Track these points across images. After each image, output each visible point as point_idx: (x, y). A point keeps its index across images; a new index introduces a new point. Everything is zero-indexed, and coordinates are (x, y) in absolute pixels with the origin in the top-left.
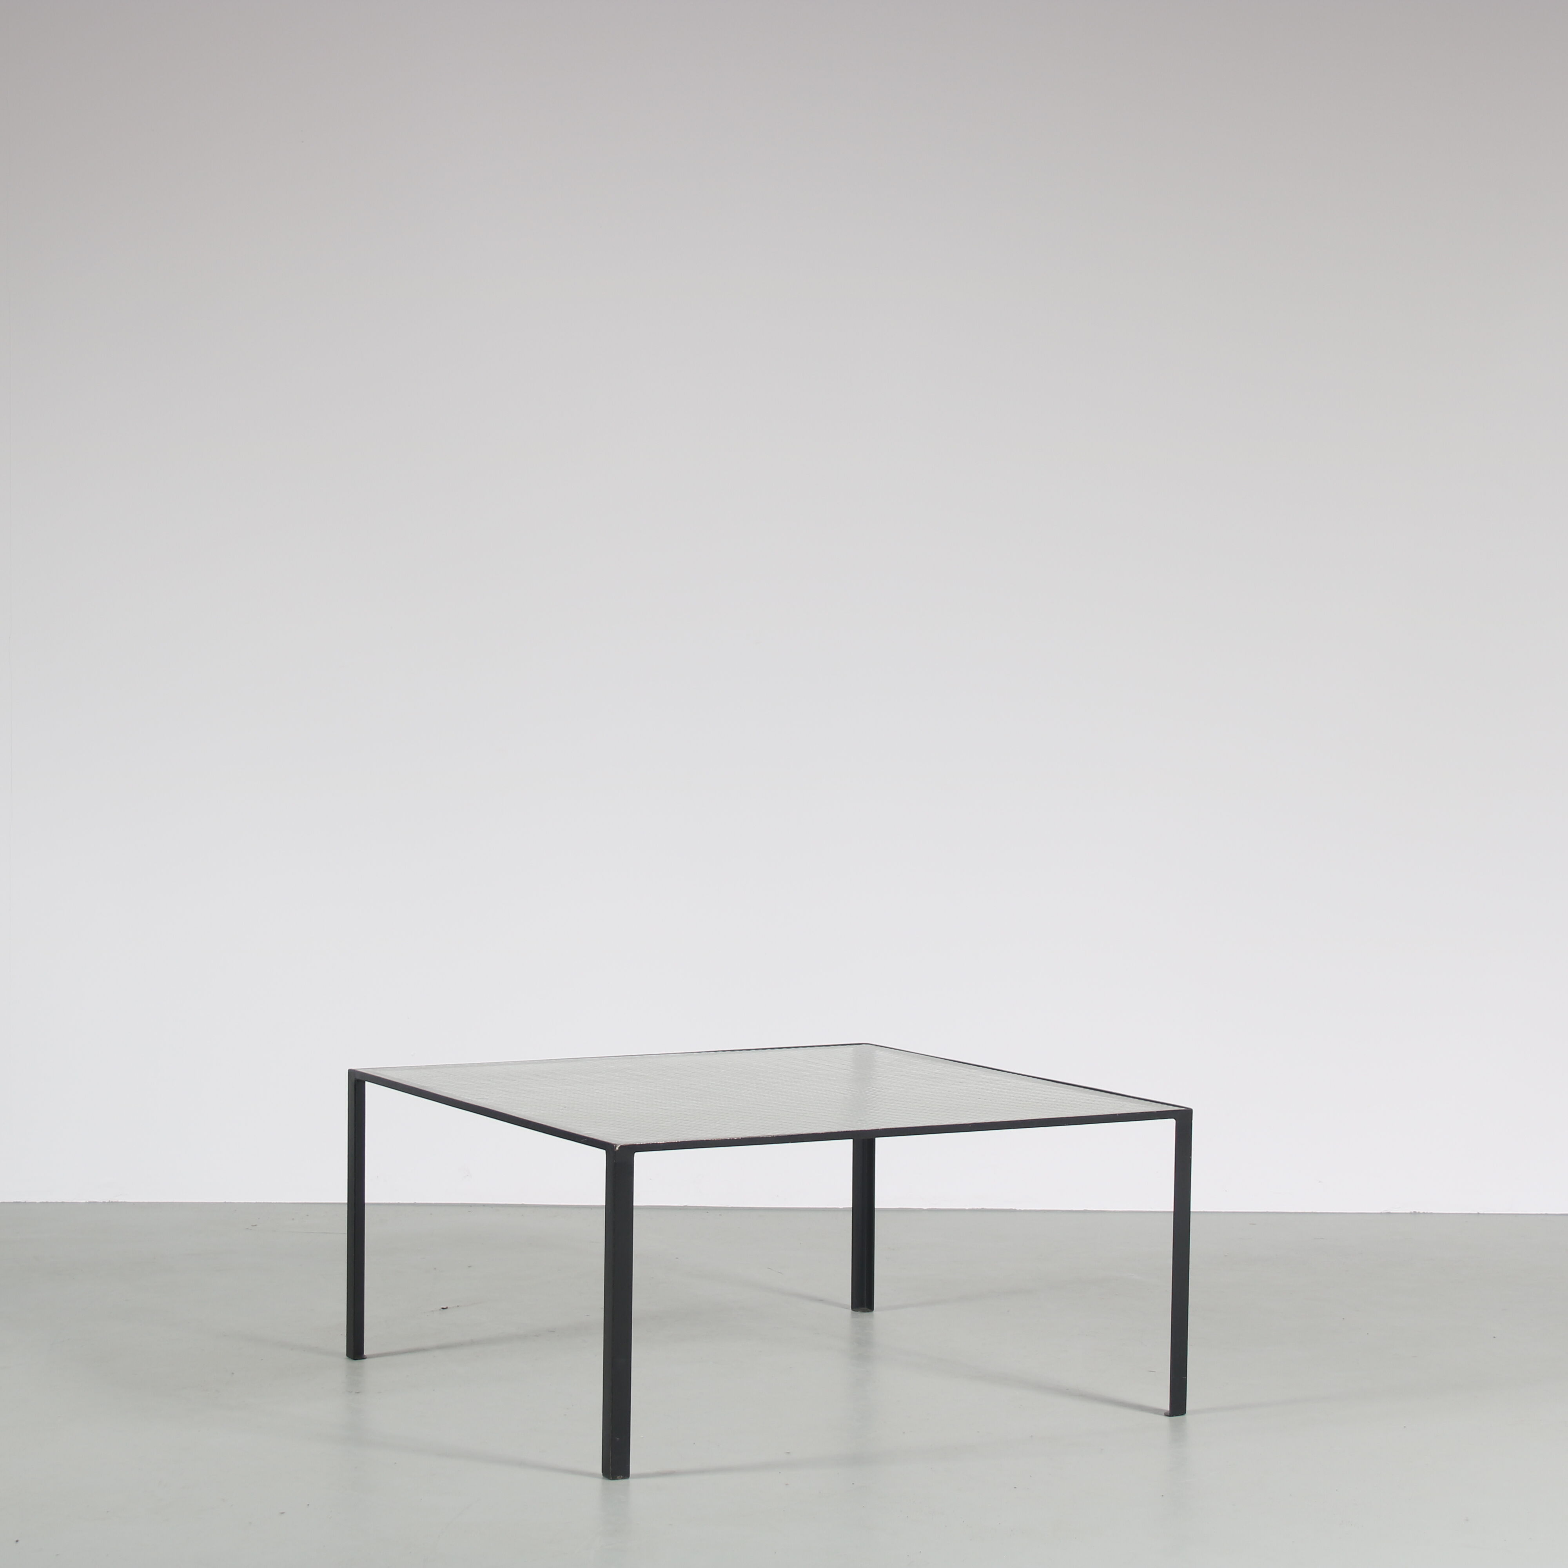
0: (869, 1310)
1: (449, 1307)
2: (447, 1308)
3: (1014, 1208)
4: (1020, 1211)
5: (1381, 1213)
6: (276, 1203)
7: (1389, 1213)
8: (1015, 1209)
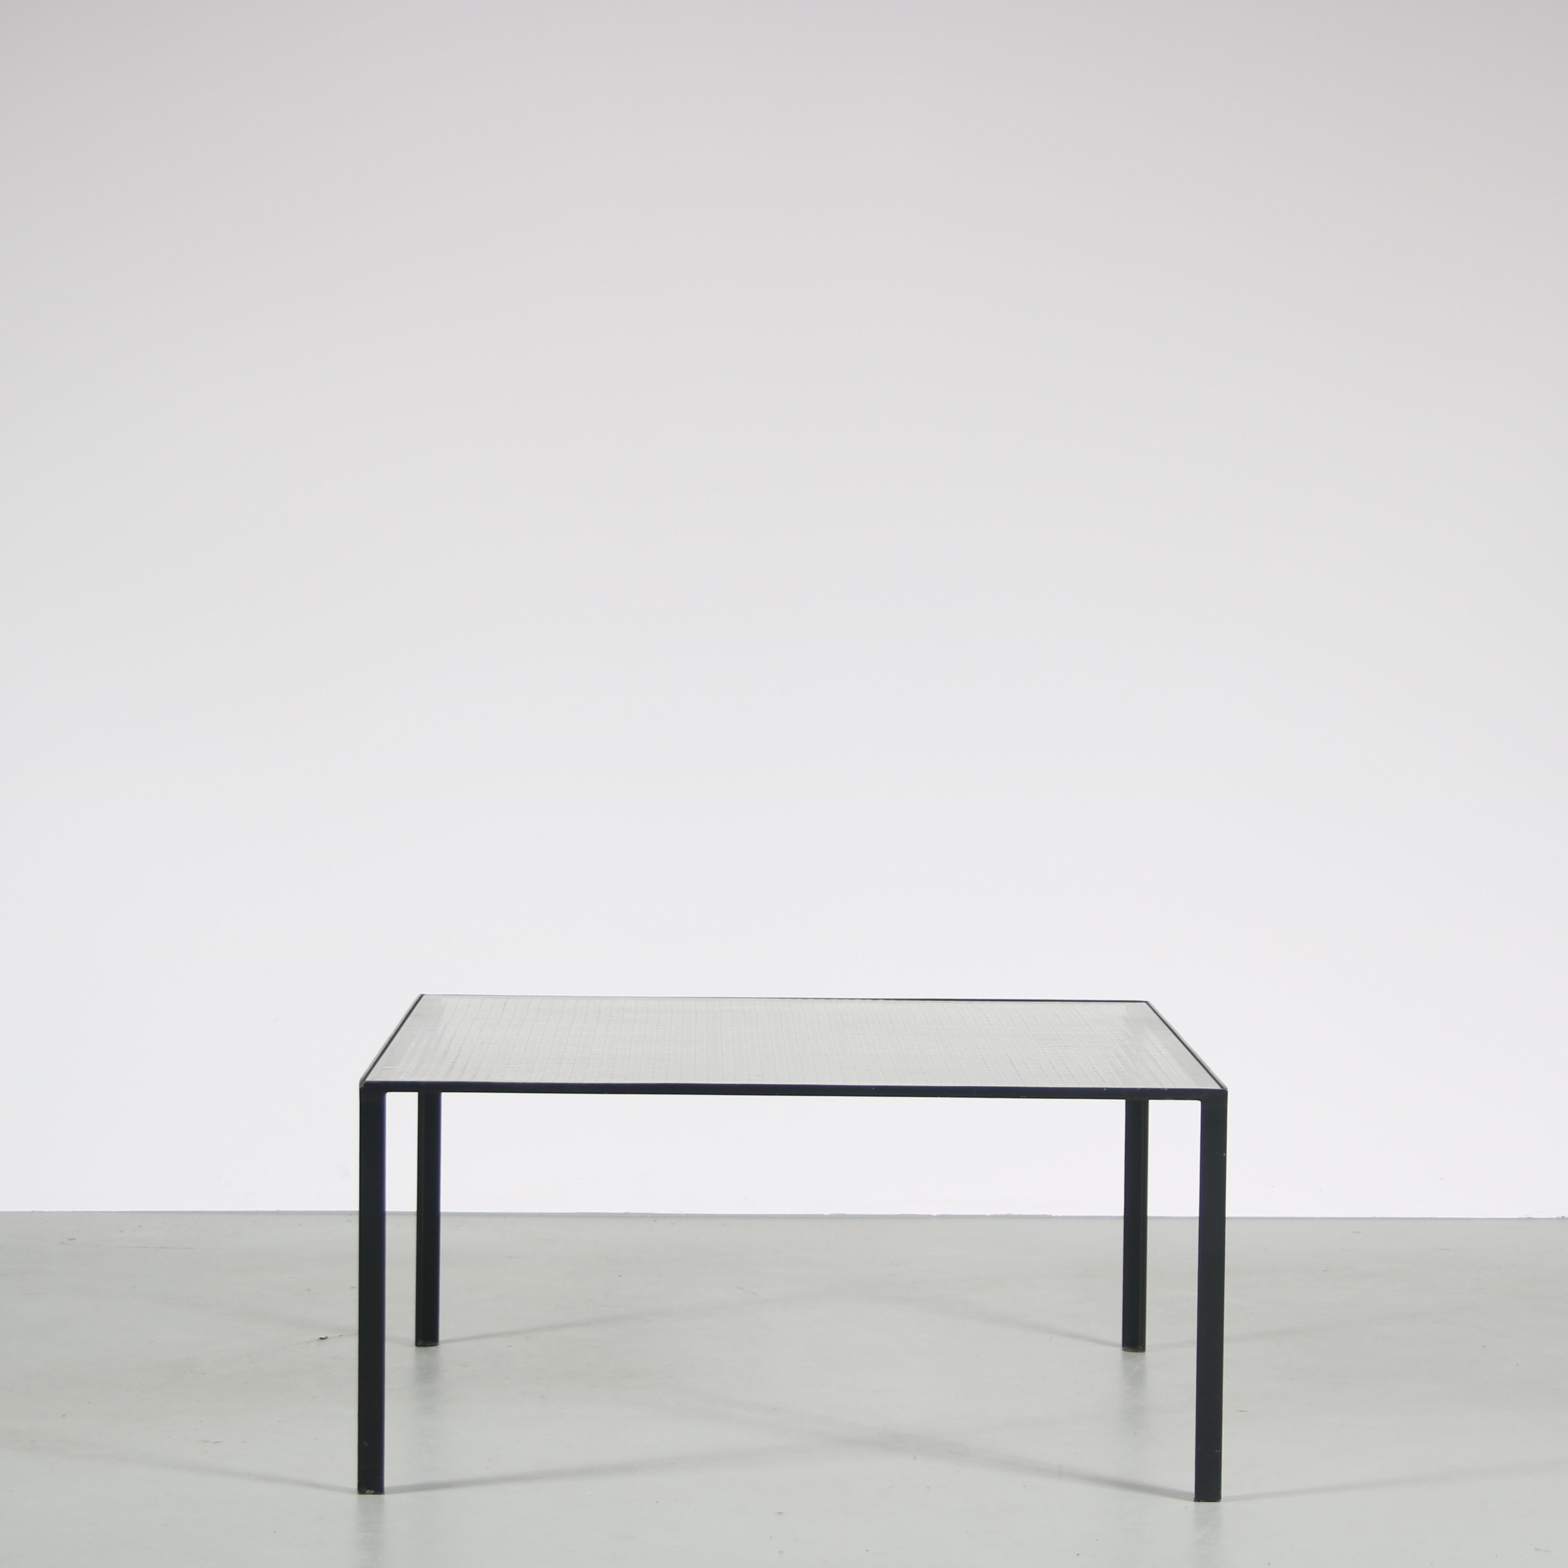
1: (329, 1337)
2: (326, 1338)
3: (1048, 1214)
4: (1057, 1217)
5: (1520, 1219)
6: (99, 1212)
7: (1530, 1219)
8: (1050, 1215)
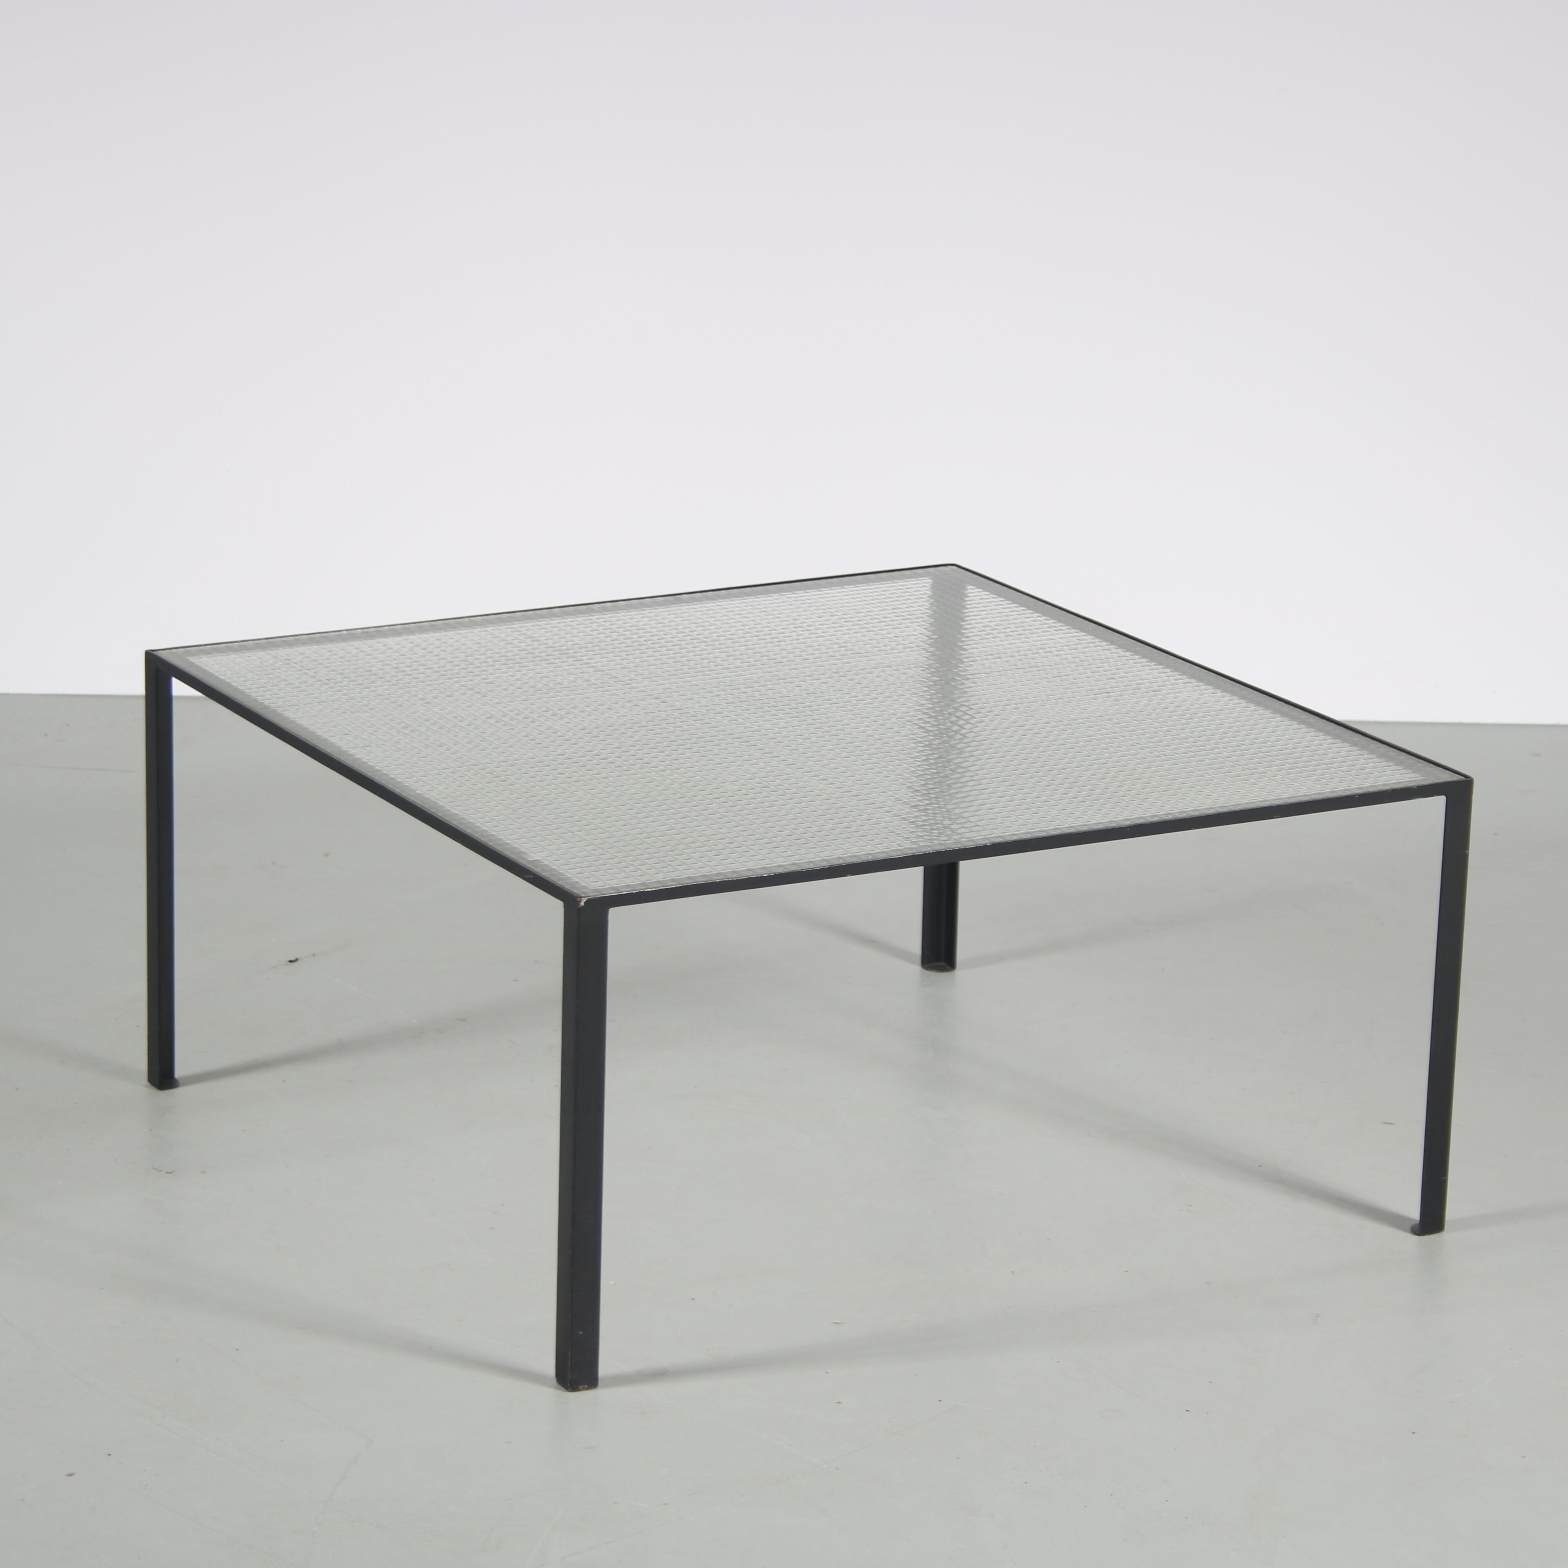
0: (948, 968)
1: (299, 956)
2: (297, 960)
